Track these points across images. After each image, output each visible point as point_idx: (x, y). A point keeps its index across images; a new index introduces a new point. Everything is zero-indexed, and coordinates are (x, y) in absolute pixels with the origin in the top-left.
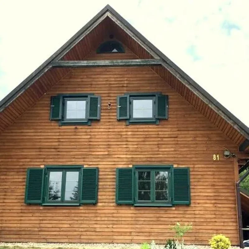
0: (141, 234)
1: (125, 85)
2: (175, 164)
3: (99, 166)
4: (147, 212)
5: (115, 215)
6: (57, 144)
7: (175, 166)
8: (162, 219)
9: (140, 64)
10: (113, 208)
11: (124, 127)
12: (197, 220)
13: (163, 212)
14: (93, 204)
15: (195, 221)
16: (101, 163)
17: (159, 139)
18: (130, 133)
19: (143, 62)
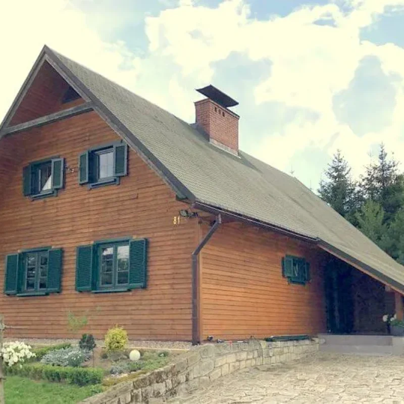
0: (99, 327)
1: (87, 138)
2: (134, 234)
3: (64, 246)
4: (105, 299)
5: (77, 305)
6: (30, 223)
7: (135, 237)
8: (120, 308)
9: (77, 113)
10: (75, 296)
11: (87, 192)
12: (153, 307)
13: (120, 299)
14: (58, 292)
15: (151, 310)
16: (65, 242)
17: (119, 204)
18: (91, 200)
19: (76, 109)
